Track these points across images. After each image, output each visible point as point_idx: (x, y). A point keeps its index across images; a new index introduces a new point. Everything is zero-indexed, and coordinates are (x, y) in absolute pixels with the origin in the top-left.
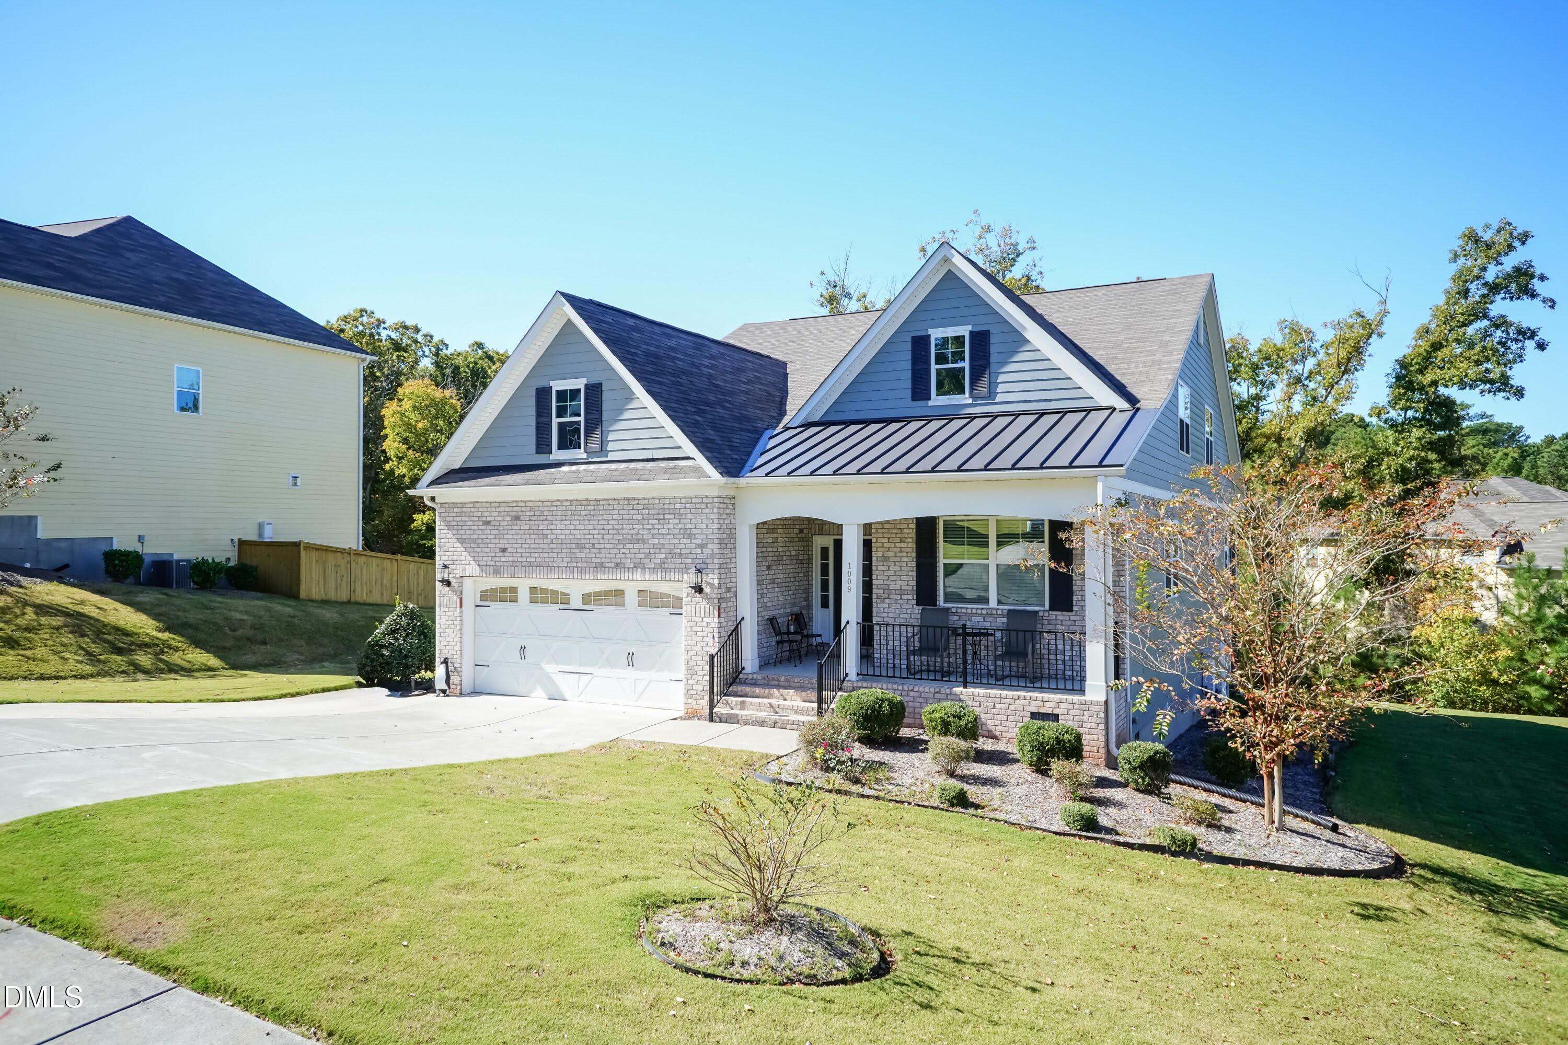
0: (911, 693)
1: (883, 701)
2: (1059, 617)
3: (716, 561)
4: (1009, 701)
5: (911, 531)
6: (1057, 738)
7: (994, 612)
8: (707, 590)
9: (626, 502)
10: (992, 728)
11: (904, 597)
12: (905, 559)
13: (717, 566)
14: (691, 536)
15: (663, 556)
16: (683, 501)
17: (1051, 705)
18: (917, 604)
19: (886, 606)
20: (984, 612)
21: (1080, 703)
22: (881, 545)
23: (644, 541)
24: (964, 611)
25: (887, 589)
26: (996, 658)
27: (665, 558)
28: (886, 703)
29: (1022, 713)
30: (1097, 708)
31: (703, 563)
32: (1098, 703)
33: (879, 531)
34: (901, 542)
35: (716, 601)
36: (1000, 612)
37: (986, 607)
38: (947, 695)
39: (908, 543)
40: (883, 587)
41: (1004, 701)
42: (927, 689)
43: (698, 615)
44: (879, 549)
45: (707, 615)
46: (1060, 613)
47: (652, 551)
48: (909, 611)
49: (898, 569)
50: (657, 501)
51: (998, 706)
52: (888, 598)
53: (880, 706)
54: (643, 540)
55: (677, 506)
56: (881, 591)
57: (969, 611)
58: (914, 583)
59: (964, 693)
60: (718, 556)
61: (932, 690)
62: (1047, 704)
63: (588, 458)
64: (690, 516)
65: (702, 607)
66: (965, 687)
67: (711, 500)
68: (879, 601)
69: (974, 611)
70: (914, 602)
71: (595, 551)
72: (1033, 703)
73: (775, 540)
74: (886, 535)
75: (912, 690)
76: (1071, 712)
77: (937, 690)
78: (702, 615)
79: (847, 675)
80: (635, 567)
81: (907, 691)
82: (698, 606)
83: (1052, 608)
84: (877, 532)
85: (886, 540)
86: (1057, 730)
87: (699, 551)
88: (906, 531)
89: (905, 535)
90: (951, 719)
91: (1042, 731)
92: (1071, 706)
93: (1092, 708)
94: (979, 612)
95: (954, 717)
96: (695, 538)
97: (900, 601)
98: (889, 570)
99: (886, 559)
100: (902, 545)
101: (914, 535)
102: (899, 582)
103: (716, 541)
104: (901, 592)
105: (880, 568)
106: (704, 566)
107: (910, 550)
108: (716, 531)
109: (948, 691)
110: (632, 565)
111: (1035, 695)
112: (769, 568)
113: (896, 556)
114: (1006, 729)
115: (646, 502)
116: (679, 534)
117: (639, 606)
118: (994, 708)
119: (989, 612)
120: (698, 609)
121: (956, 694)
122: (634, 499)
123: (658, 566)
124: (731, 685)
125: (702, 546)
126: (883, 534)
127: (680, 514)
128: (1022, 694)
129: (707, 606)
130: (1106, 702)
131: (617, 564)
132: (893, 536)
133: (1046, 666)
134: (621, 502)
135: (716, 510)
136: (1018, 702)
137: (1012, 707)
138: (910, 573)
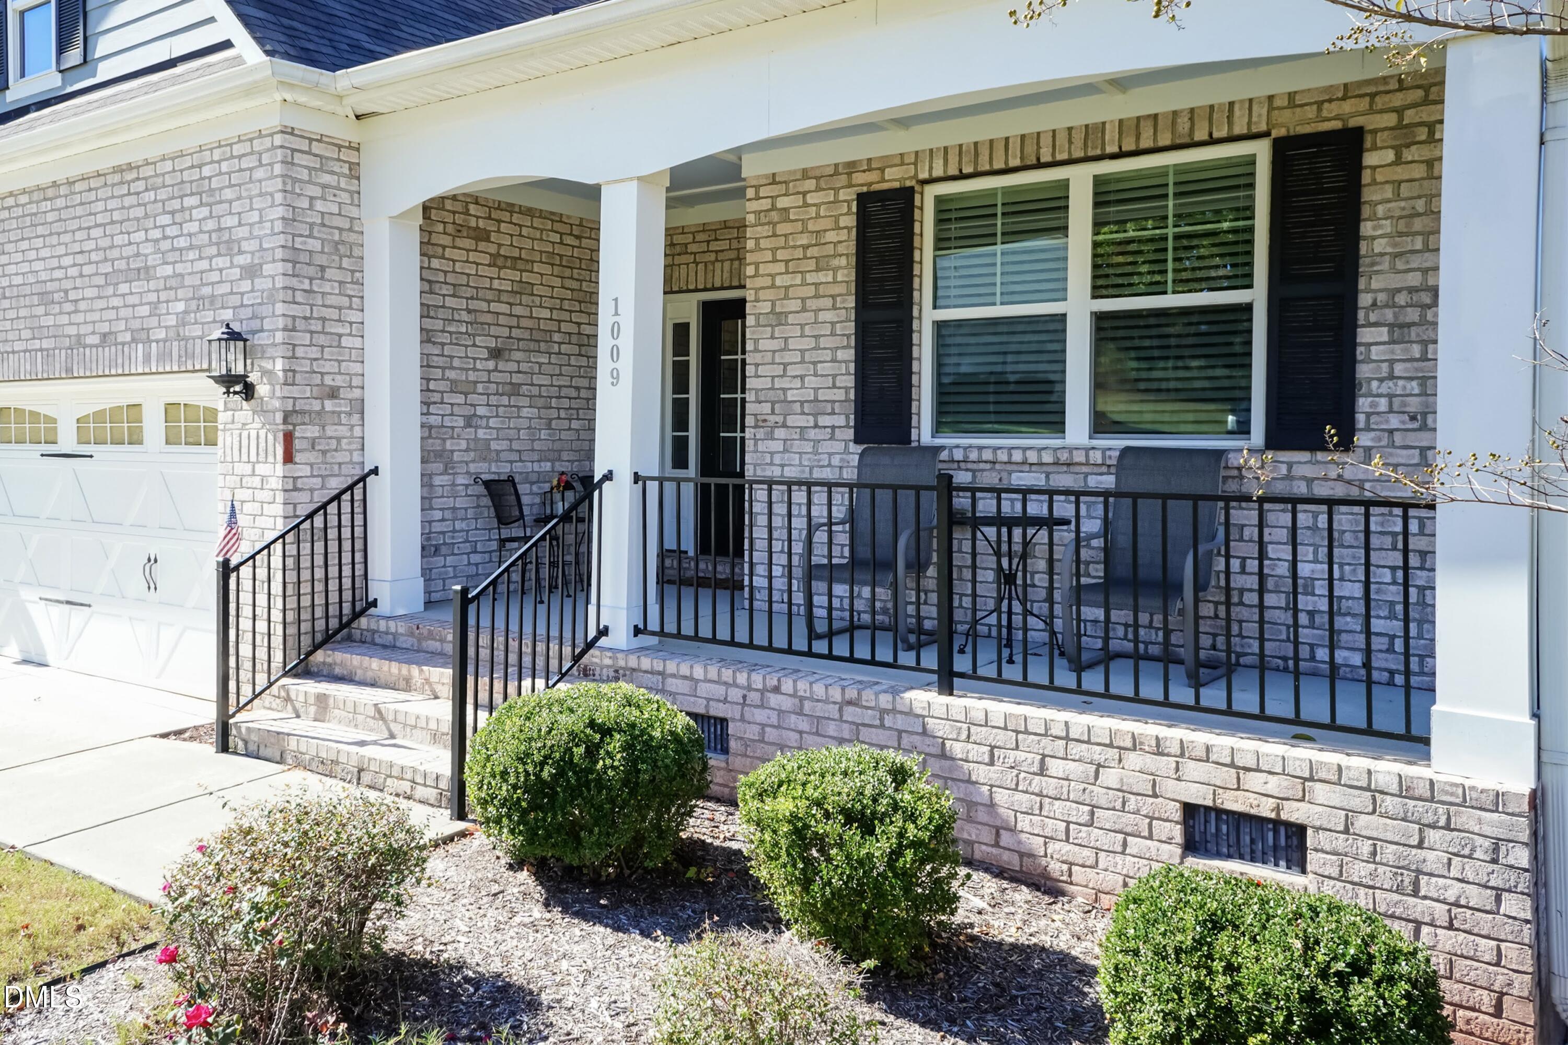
0: (774, 700)
1: (606, 732)
2: (1298, 471)
3: (280, 308)
4: (1098, 754)
5: (843, 236)
6: (1310, 998)
7: (1079, 457)
8: (262, 390)
9: (117, 178)
10: (1036, 844)
11: (824, 421)
12: (829, 316)
13: (281, 322)
14: (230, 247)
15: (180, 307)
16: (217, 155)
17: (1274, 785)
18: (857, 440)
19: (777, 446)
20: (1047, 458)
21: (1405, 791)
22: (767, 281)
23: (145, 272)
24: (987, 455)
25: (781, 402)
26: (1079, 594)
27: (186, 312)
28: (616, 743)
29: (1148, 805)
30: (1493, 823)
31: (254, 317)
32: (1497, 803)
33: (764, 243)
34: (818, 270)
35: (279, 417)
36: (1096, 457)
37: (1056, 442)
38: (883, 712)
39: (835, 270)
40: (771, 395)
41: (1076, 750)
42: (819, 690)
43: (244, 458)
44: (762, 295)
45: (262, 458)
46: (1304, 456)
47: (163, 296)
48: (836, 461)
49: (809, 343)
50: (168, 166)
51: (1056, 767)
52: (784, 425)
53: (592, 751)
54: (147, 268)
55: (206, 171)
56: (767, 408)
57: (1002, 456)
58: (850, 381)
59: (940, 711)
60: (281, 295)
61: (836, 694)
62: (1254, 781)
63: (64, 86)
64: (228, 194)
65: (253, 434)
66: (946, 687)
67: (267, 142)
68: (761, 434)
69: (1017, 456)
70: (850, 434)
71: (68, 307)
72: (1192, 769)
73: (522, 289)
74: (780, 255)
75: (777, 689)
76: (1362, 823)
77: (852, 693)
78: (253, 458)
79: (603, 632)
80: (134, 340)
81: (762, 692)
82: (245, 434)
83: (1275, 441)
84: (758, 248)
85: (781, 267)
86: (1310, 945)
87: (246, 286)
88: (831, 236)
89: (829, 250)
90: (832, 828)
91: (1223, 942)
92: (1362, 800)
93: (1467, 818)
94: (1032, 457)
95: (849, 817)
96: (240, 252)
97: (812, 434)
98: (785, 349)
99: (780, 318)
100: (822, 277)
101: (851, 247)
102: (811, 381)
103: (279, 253)
104: (816, 407)
105: (764, 345)
106: (256, 324)
107: (842, 289)
108: (279, 226)
109: (885, 701)
110: (128, 337)
111: (1200, 738)
112: (496, 354)
113: (804, 310)
114: (1087, 855)
115: (148, 171)
116: (211, 243)
117: (168, 442)
118: (1042, 771)
119: (1064, 457)
120: (245, 442)
121: (910, 713)
122: (130, 167)
123: (172, 334)
124: (316, 647)
125: (251, 272)
126: (774, 250)
127: (211, 191)
128: (1150, 730)
129: (262, 433)
130: (1537, 800)
131: (104, 336)
132: (799, 253)
133: (1252, 629)
134: (110, 179)
135: (278, 169)
136: (1134, 760)
137: (1110, 777)
138: (841, 355)
